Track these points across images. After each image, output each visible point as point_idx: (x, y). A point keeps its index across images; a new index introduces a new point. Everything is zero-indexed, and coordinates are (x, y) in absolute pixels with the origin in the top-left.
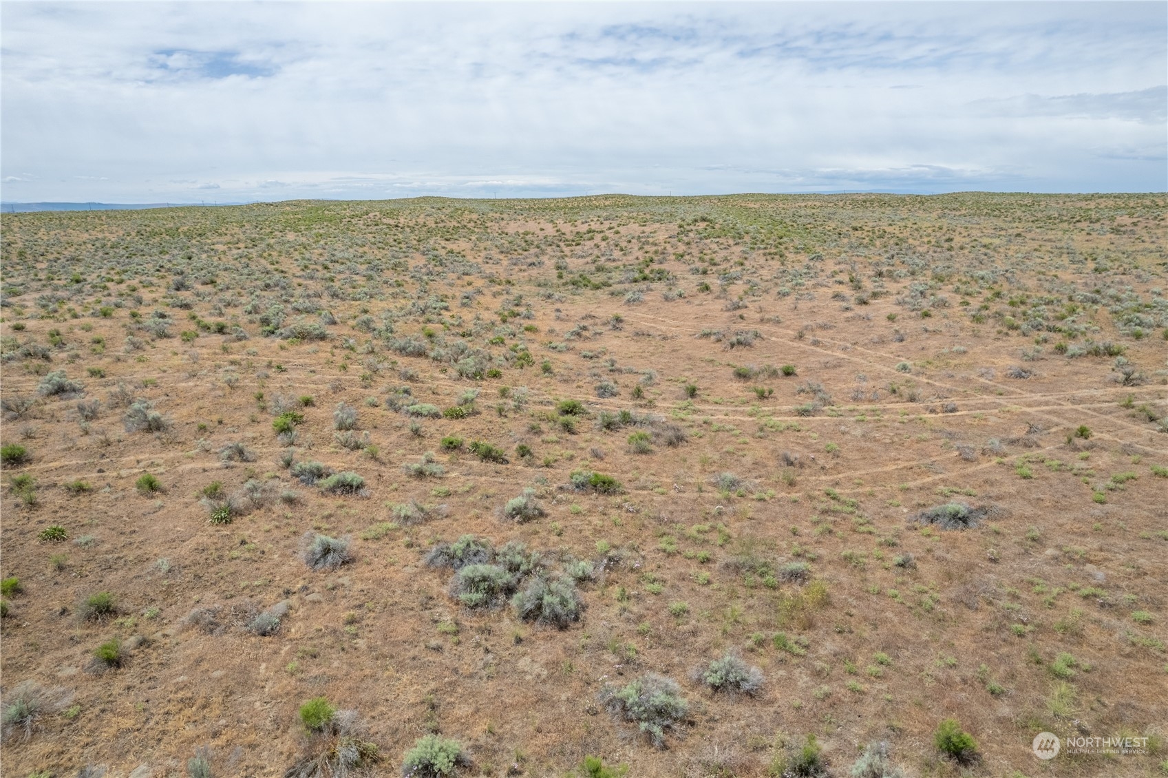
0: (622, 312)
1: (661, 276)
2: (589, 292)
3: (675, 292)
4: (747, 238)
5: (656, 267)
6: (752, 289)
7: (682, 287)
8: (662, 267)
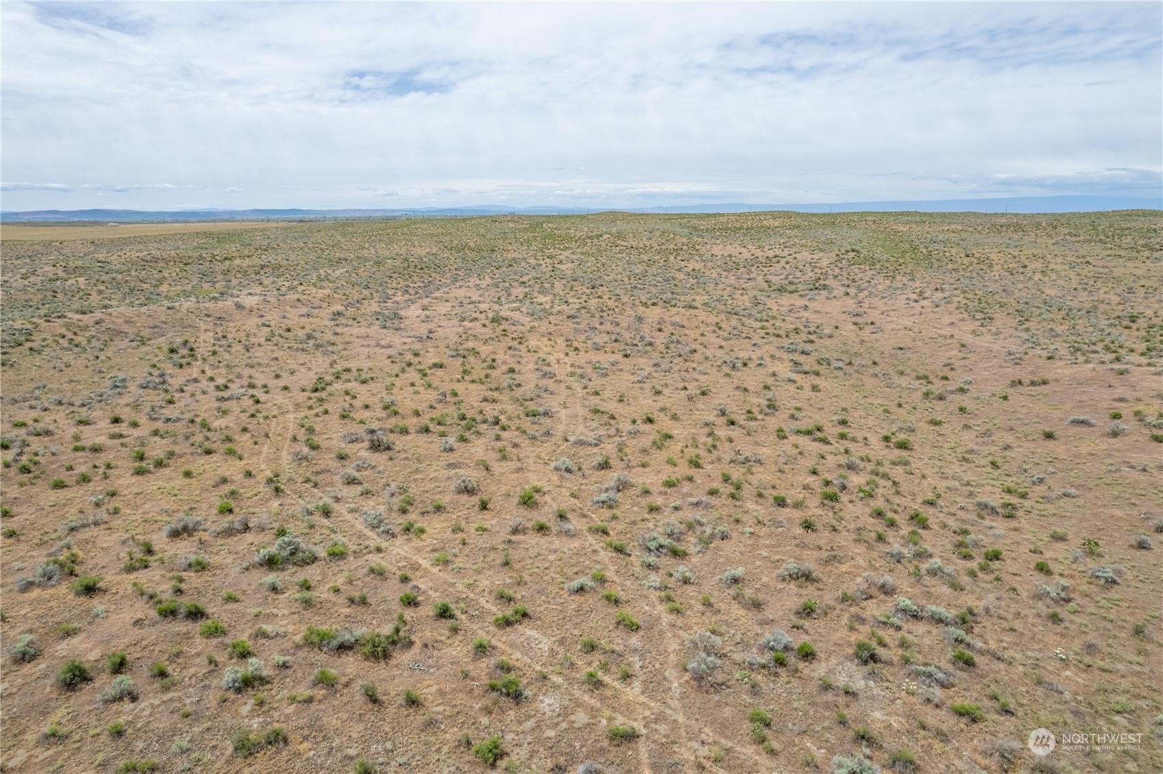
0: (807, 303)
1: (825, 287)
2: (787, 295)
3: (832, 295)
4: (878, 266)
5: (822, 282)
6: (870, 295)
7: (836, 293)
8: (826, 282)
